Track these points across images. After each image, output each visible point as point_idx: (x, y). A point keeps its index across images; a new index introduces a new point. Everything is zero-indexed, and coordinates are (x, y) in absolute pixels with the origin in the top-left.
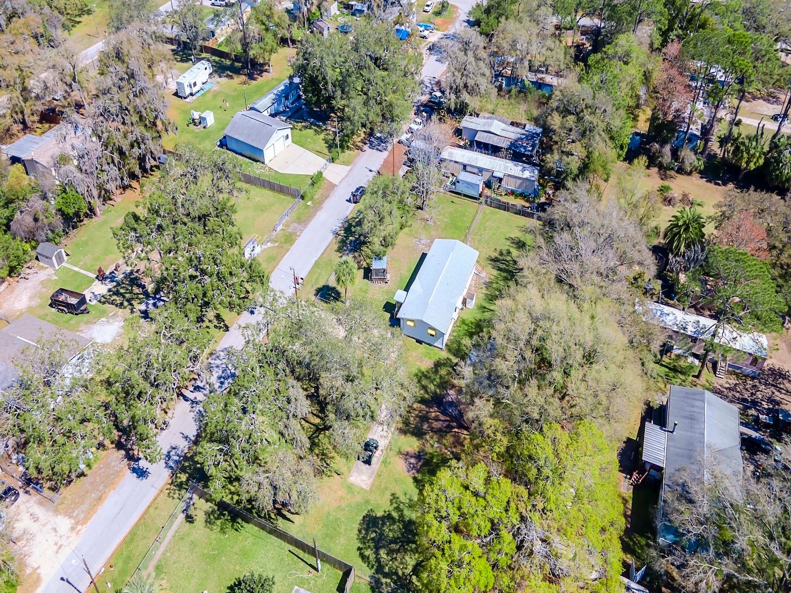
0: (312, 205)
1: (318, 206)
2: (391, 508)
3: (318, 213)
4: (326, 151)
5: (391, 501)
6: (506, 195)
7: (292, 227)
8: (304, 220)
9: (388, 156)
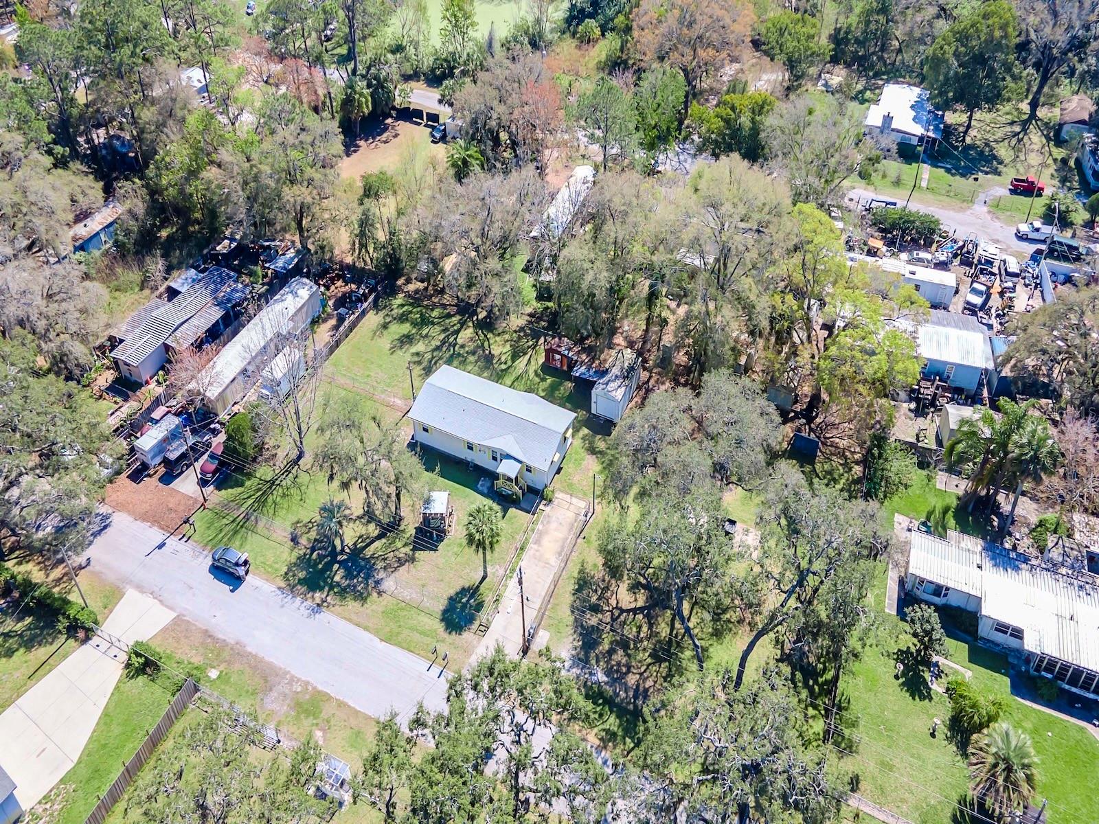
0: (222, 668)
3: (249, 649)
8: (262, 679)
9: (129, 512)
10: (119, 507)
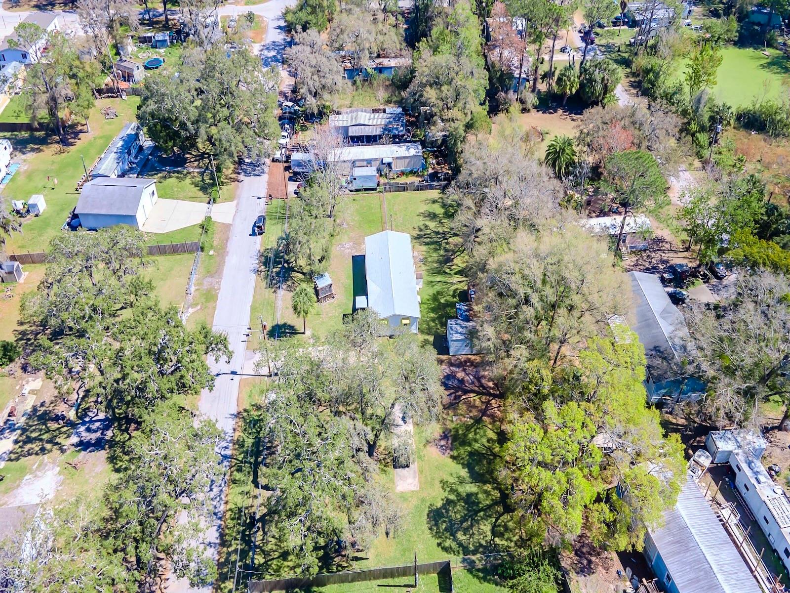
0: (215, 254)
1: (222, 251)
2: (446, 494)
3: (227, 258)
4: (201, 194)
5: (443, 488)
6: (398, 177)
7: (205, 283)
8: (215, 271)
9: (269, 178)
10: (271, 174)
